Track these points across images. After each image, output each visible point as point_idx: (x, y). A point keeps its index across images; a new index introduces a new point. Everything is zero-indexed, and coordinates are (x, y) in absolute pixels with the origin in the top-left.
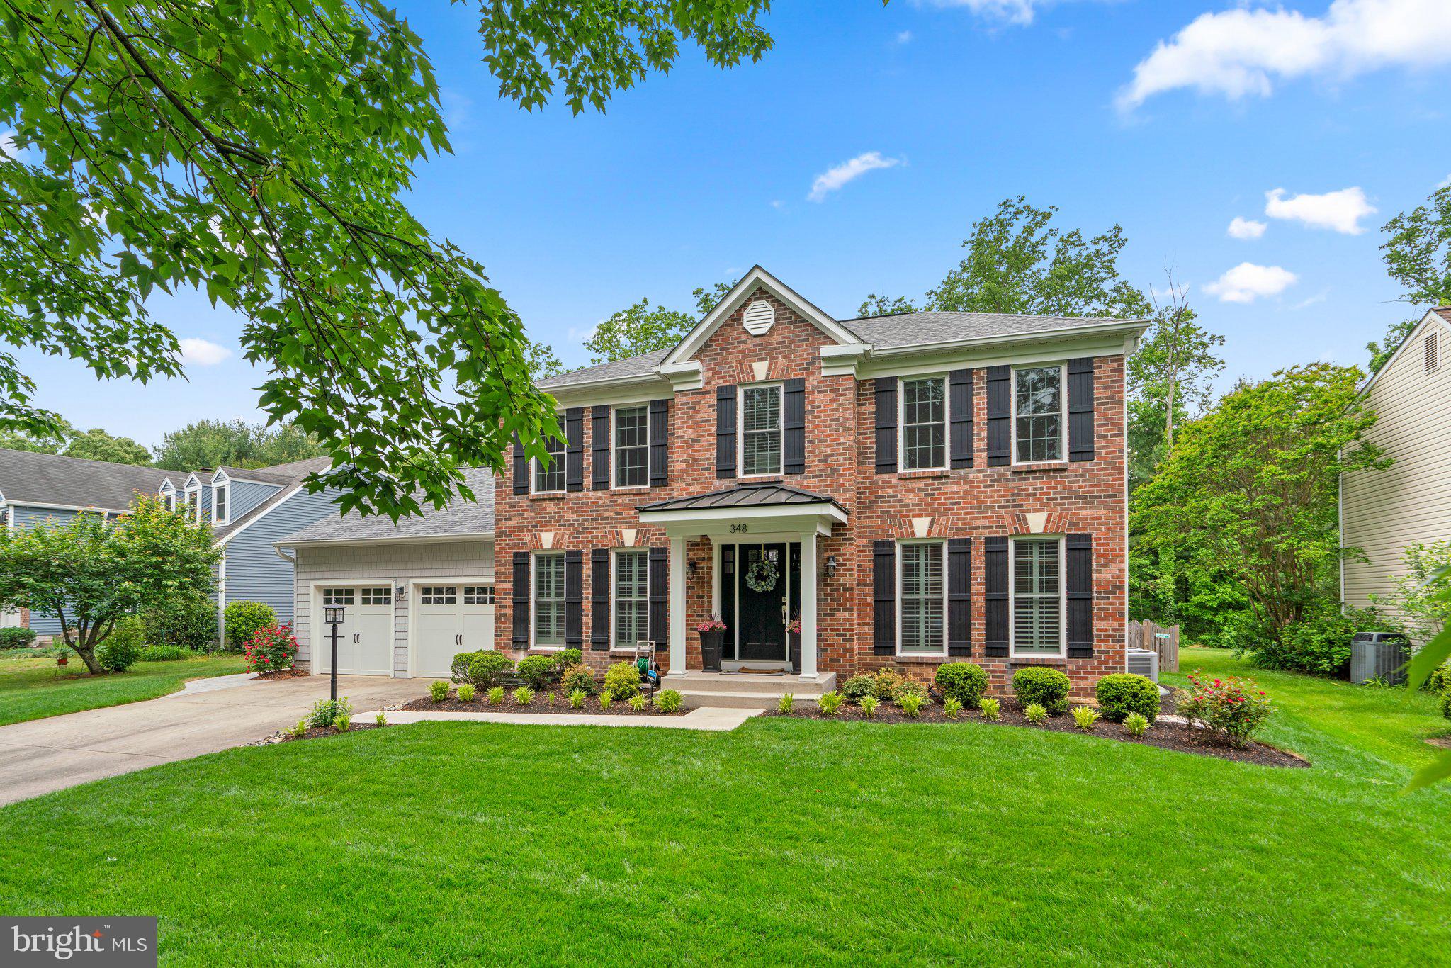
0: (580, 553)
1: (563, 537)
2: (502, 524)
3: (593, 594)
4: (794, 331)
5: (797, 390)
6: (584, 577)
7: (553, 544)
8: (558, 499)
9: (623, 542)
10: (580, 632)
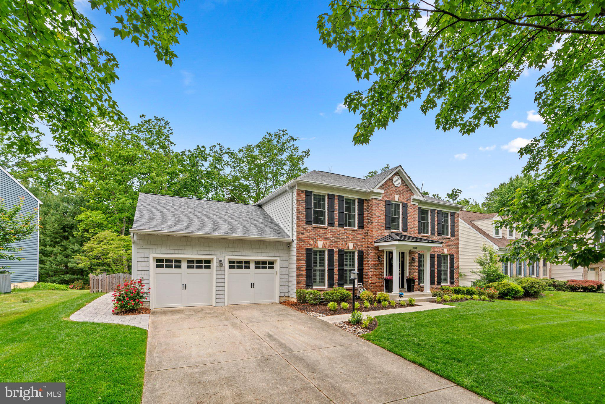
0: (333, 250)
1: (326, 244)
2: (300, 236)
3: (338, 266)
5: (405, 206)
6: (335, 260)
7: (322, 246)
8: (325, 228)
9: (349, 248)
10: (334, 281)
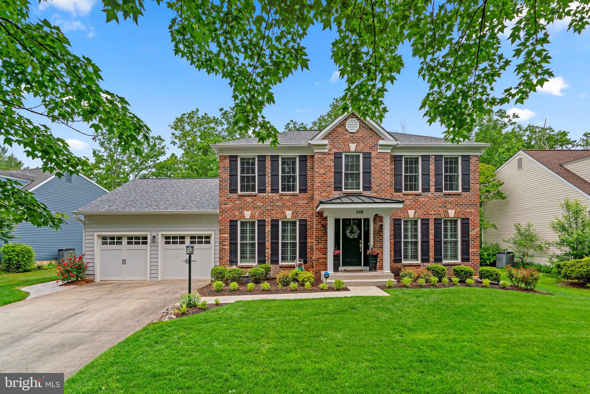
0: (264, 221)
1: (255, 213)
2: (223, 206)
3: (271, 239)
4: (366, 133)
5: (368, 157)
6: (267, 232)
7: (251, 217)
8: (253, 196)
9: (286, 216)
10: (265, 257)
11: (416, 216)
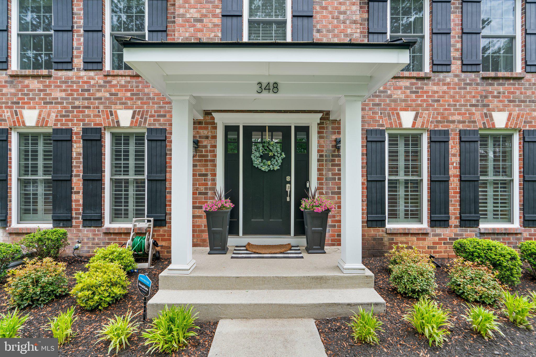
0: (70, 131)
1: (49, 115)
3: (84, 172)
6: (74, 155)
7: (38, 122)
8: (44, 77)
9: (118, 122)
10: (71, 210)
11: (418, 125)
